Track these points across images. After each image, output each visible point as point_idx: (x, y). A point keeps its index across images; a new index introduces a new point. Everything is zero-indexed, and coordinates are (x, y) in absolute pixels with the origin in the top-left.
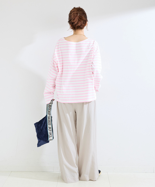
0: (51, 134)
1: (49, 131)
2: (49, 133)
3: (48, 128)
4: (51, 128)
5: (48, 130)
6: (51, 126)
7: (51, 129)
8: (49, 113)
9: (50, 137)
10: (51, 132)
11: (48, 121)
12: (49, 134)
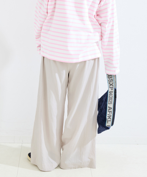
0: (109, 117)
1: (108, 113)
2: (107, 116)
3: (108, 109)
4: (111, 108)
5: (107, 111)
6: (112, 106)
7: (112, 110)
8: (111, 86)
9: (108, 121)
10: (110, 114)
11: (108, 98)
12: (107, 118)
